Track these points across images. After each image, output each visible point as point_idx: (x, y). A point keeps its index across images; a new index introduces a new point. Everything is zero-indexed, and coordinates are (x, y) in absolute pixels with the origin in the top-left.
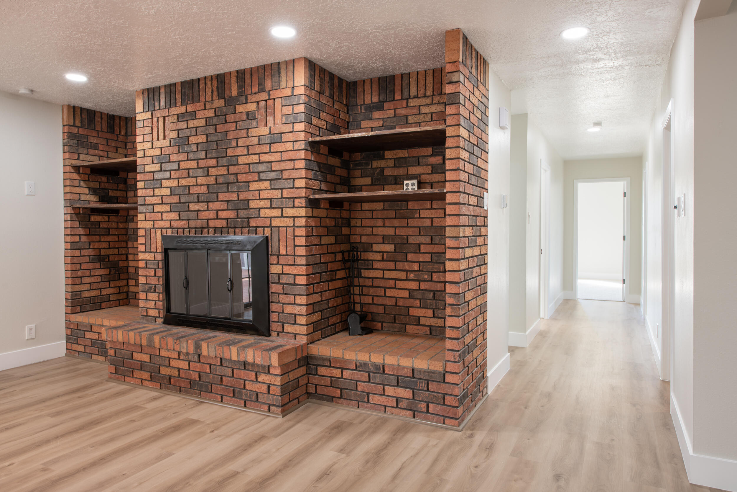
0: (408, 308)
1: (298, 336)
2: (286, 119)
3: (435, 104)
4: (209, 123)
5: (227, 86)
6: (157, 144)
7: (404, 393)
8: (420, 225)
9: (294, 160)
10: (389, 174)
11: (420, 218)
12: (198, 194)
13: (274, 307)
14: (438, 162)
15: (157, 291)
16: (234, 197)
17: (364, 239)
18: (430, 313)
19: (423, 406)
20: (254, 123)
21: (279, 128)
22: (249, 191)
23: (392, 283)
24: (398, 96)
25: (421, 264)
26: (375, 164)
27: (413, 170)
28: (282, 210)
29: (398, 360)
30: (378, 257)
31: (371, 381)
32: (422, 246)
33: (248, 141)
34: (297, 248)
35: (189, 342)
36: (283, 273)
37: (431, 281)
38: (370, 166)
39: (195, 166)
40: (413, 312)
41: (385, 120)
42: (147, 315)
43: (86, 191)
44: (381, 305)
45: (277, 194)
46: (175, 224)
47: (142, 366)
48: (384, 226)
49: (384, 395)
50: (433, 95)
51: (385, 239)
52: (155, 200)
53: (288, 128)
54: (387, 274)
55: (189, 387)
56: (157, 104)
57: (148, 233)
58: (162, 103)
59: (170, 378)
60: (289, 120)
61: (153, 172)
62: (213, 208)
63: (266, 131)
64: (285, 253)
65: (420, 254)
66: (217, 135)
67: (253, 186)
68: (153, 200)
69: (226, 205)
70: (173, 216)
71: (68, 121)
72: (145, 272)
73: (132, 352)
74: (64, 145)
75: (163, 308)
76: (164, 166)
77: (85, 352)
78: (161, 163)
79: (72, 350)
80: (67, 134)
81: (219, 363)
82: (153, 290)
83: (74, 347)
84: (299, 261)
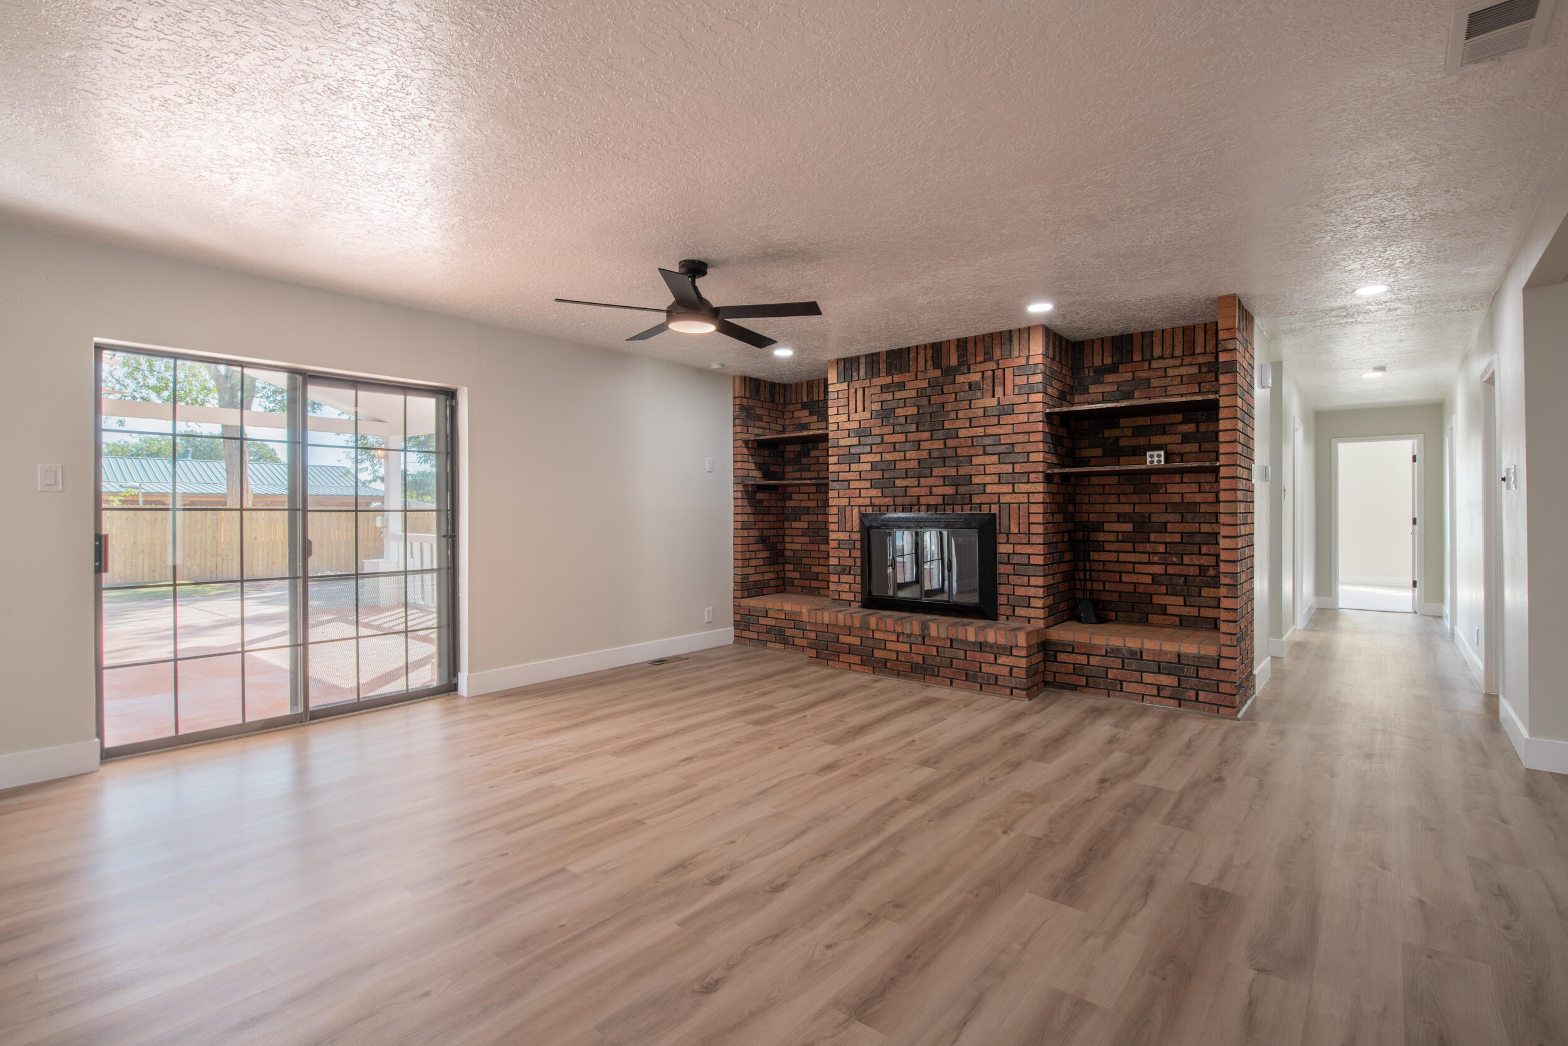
0: (1151, 595)
1: (1032, 620)
2: (1020, 389)
3: (1186, 365)
4: (921, 393)
5: (944, 355)
6: (853, 416)
7: (1167, 680)
8: (1167, 500)
9: (1029, 433)
10: (1125, 444)
11: (1166, 493)
12: (906, 469)
13: (1002, 589)
14: (1190, 431)
15: (852, 572)
16: (953, 471)
17: (1093, 518)
18: (1180, 600)
19: (1192, 694)
20: (979, 394)
21: (1010, 398)
22: (971, 465)
23: (1130, 567)
24: (1137, 357)
25: (1168, 545)
26: (1107, 434)
27: (1156, 440)
28: (1013, 486)
29: (1161, 645)
30: (1112, 537)
31: (1126, 667)
32: (1169, 525)
33: (971, 413)
34: (1032, 526)
35: (914, 622)
36: (1014, 553)
37: (1182, 564)
38: (1101, 436)
39: (904, 439)
40: (1157, 600)
41: (1120, 384)
42: (839, 599)
43: (753, 466)
44: (1115, 592)
45: (1008, 468)
46: (876, 501)
47: (850, 650)
48: (1119, 503)
49: (1142, 682)
50: (1184, 355)
51: (1121, 518)
52: (852, 476)
53: (1023, 398)
54: (1123, 557)
55: (910, 670)
56: (855, 374)
57: (841, 510)
58: (862, 373)
59: (886, 661)
60: (1023, 391)
61: (849, 446)
62: (926, 484)
63: (993, 402)
64: (1017, 531)
65: (1167, 534)
66: (932, 407)
67: (976, 461)
68: (849, 476)
69: (942, 480)
70: (873, 492)
71: (739, 393)
72: (837, 553)
73: (838, 635)
74: (735, 419)
75: (860, 591)
76: (863, 440)
77: (758, 639)
78: (860, 437)
79: (742, 637)
80: (740, 406)
81: (947, 645)
82: (847, 572)
83: (744, 634)
84: (1034, 539)
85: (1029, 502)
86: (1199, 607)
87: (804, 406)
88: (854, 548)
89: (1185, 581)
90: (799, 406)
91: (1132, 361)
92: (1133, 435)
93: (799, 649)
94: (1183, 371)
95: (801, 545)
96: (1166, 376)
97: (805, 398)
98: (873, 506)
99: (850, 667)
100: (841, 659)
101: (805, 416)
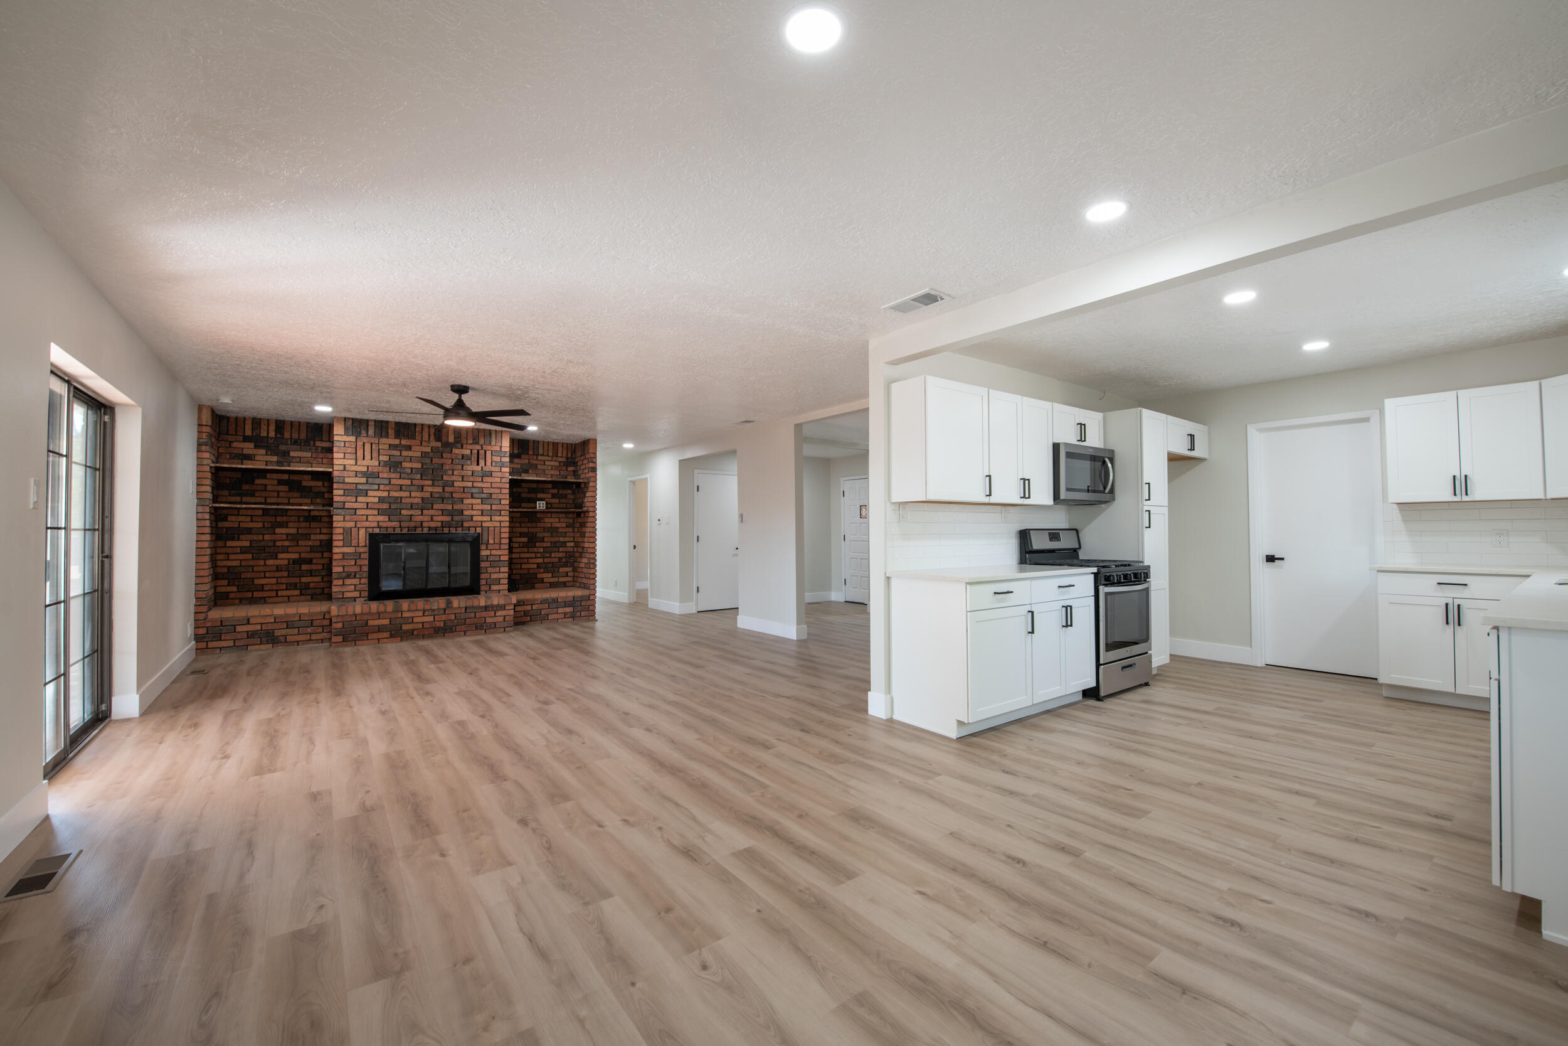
0: (537, 574)
1: (500, 592)
2: (496, 464)
4: (424, 455)
5: (444, 434)
6: (360, 462)
7: (569, 610)
8: (544, 526)
9: (501, 488)
10: (524, 496)
11: (544, 522)
12: (411, 503)
13: (482, 576)
14: (555, 492)
15: (357, 576)
16: (450, 507)
18: (550, 575)
19: (579, 614)
20: (469, 462)
21: (488, 468)
22: (463, 504)
23: (526, 560)
24: (531, 452)
25: (545, 548)
27: (540, 495)
28: (490, 517)
30: (517, 545)
31: (550, 608)
32: (545, 539)
33: (463, 473)
35: (441, 602)
36: (490, 555)
37: (551, 557)
39: (410, 483)
40: (539, 576)
41: (522, 464)
42: (343, 598)
44: (517, 574)
45: (488, 507)
46: (384, 525)
47: (380, 629)
48: (521, 527)
49: (557, 613)
50: (553, 455)
51: (522, 535)
52: (359, 506)
53: (498, 469)
54: (522, 555)
55: (433, 633)
56: (363, 432)
57: (347, 532)
58: (371, 432)
59: (413, 630)
60: (498, 465)
61: (357, 484)
62: (428, 514)
63: (479, 468)
64: (492, 542)
65: (544, 543)
66: (433, 465)
67: (466, 501)
68: (356, 505)
69: (441, 512)
70: (381, 518)
71: (207, 422)
72: (342, 563)
73: (367, 620)
74: (199, 445)
75: (367, 589)
76: (370, 480)
77: (234, 646)
78: (367, 478)
79: (207, 648)
80: (207, 434)
81: (464, 611)
82: (352, 577)
83: (211, 645)
84: (503, 547)
85: (500, 527)
86: (558, 577)
87: (246, 439)
88: (360, 558)
89: (552, 566)
90: (241, 438)
91: (528, 454)
92: (525, 493)
93: (293, 645)
94: (553, 463)
95: (239, 561)
96: (544, 465)
97: (248, 432)
98: (380, 528)
99: (379, 641)
100: (370, 638)
101: (248, 448)
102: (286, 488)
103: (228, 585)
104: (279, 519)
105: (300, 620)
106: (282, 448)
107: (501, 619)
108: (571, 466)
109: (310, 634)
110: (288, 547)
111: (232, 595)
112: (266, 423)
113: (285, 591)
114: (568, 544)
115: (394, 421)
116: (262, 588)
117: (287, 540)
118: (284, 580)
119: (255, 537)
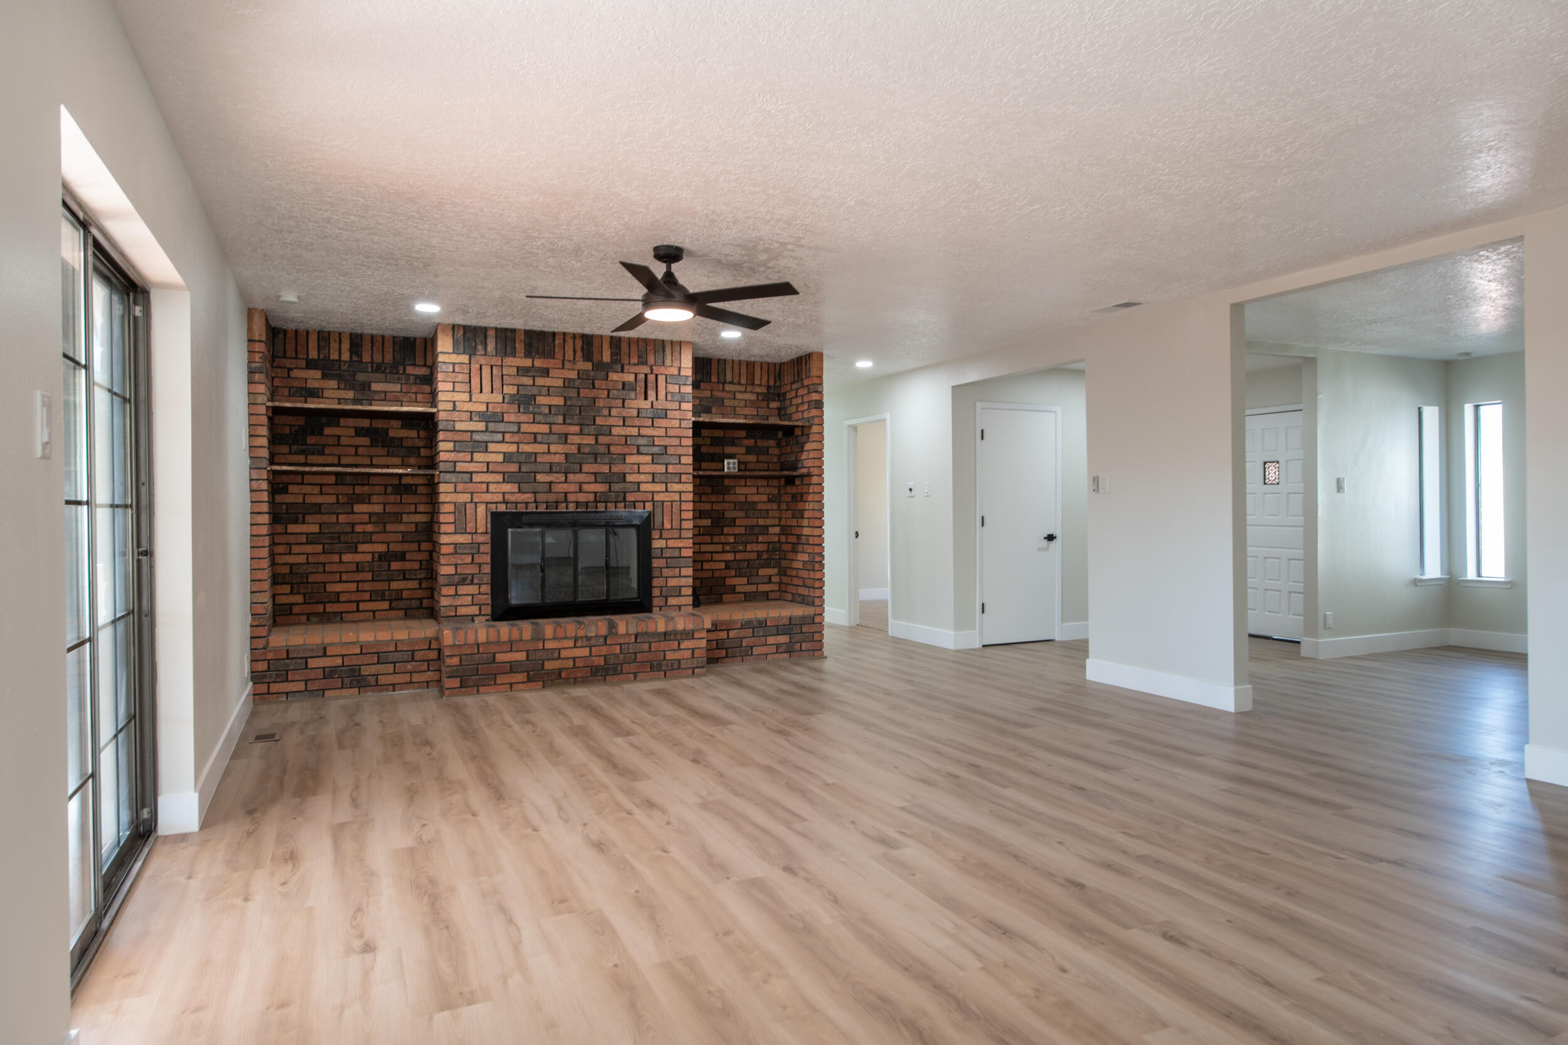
1: (682, 608)
2: (672, 397)
3: (748, 392)
4: (568, 383)
5: (595, 349)
6: (476, 396)
7: (783, 639)
8: (735, 500)
9: (680, 437)
10: (705, 451)
11: (735, 494)
12: (551, 463)
13: (656, 582)
14: (751, 444)
15: (476, 581)
16: (606, 470)
18: (745, 580)
19: (798, 646)
20: (633, 395)
21: (661, 404)
22: (625, 463)
23: (708, 556)
24: (714, 379)
25: (736, 536)
27: (729, 450)
28: (666, 485)
29: (779, 613)
31: (755, 635)
32: (737, 520)
33: (624, 413)
34: (683, 522)
35: (601, 625)
36: (667, 548)
37: (745, 551)
39: (547, 431)
40: (729, 582)
42: (457, 616)
44: (703, 579)
45: (662, 469)
46: (512, 498)
47: (513, 668)
48: (701, 502)
49: (766, 645)
50: (747, 384)
51: (702, 514)
52: (476, 467)
53: (675, 405)
54: (713, 548)
55: (589, 675)
56: (480, 347)
57: (460, 510)
58: (491, 347)
59: (560, 671)
60: (675, 399)
61: (472, 432)
62: (574, 480)
63: (646, 404)
64: (669, 527)
65: (736, 528)
66: (581, 400)
67: (630, 459)
68: (471, 467)
69: (594, 477)
70: (507, 487)
71: (261, 335)
72: (453, 560)
73: (494, 654)
74: (251, 372)
75: (489, 602)
76: (492, 426)
77: (306, 690)
78: (487, 422)
79: (268, 693)
80: (261, 355)
81: (633, 640)
82: (468, 582)
83: (275, 688)
84: (685, 534)
85: (680, 501)
86: (757, 584)
87: (311, 365)
89: (748, 565)
90: (303, 363)
91: (710, 382)
92: (712, 444)
93: (387, 690)
94: (747, 396)
95: (305, 556)
96: (734, 398)
97: (313, 354)
98: (507, 503)
99: (511, 687)
100: (498, 682)
101: (313, 378)
102: (366, 441)
103: (292, 593)
104: (358, 490)
105: (396, 651)
106: (361, 377)
107: (688, 654)
108: (774, 400)
109: (411, 673)
110: (372, 533)
111: (296, 609)
112: (337, 339)
113: (368, 603)
114: (772, 530)
115: (522, 328)
116: (336, 598)
117: (370, 522)
118: (367, 586)
119: (325, 518)
